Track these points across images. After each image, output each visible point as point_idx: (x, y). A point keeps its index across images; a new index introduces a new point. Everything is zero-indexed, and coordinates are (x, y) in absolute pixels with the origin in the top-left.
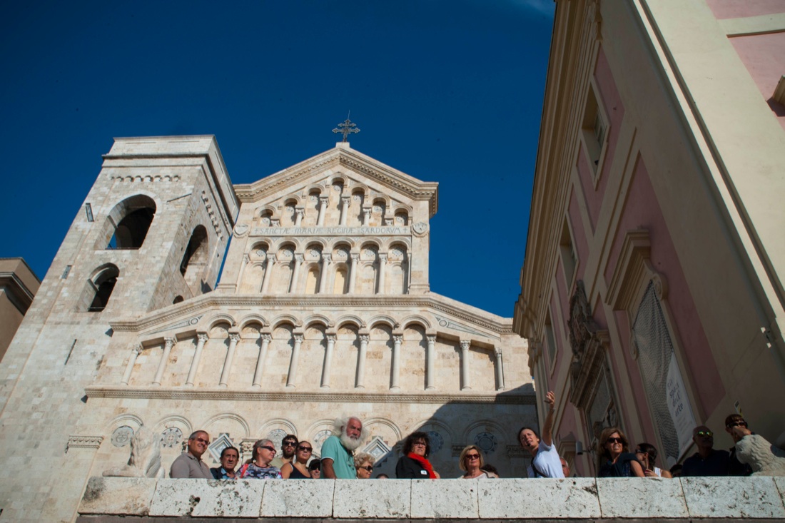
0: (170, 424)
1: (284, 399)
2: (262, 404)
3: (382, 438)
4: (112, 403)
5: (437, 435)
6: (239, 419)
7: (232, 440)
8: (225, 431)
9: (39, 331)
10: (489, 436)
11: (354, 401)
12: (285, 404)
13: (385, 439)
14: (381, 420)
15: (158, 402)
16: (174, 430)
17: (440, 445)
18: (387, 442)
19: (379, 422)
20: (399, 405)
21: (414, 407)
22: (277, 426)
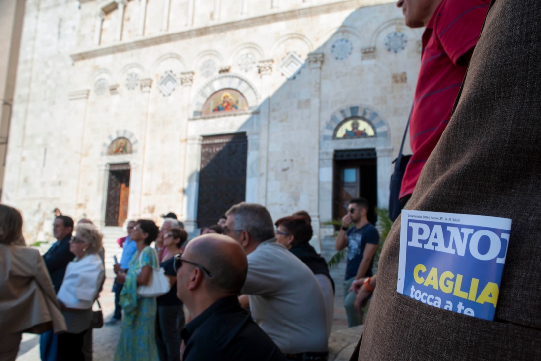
0: (130, 71)
1: (210, 33)
2: (194, 41)
3: (295, 53)
4: (89, 62)
5: (347, 41)
6: (178, 57)
7: (175, 75)
8: (168, 69)
9: (37, 17)
10: (399, 34)
11: (269, 22)
12: (211, 37)
13: (298, 53)
14: (294, 36)
15: (119, 55)
16: (134, 75)
17: (349, 51)
18: (300, 56)
19: (292, 38)
20: (309, 19)
21: (324, 18)
22: (207, 58)
